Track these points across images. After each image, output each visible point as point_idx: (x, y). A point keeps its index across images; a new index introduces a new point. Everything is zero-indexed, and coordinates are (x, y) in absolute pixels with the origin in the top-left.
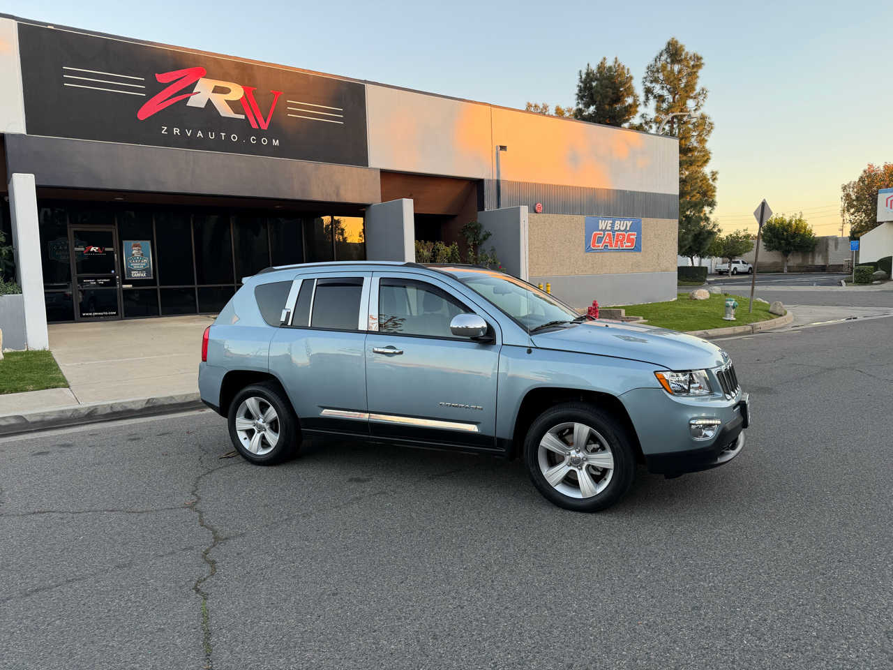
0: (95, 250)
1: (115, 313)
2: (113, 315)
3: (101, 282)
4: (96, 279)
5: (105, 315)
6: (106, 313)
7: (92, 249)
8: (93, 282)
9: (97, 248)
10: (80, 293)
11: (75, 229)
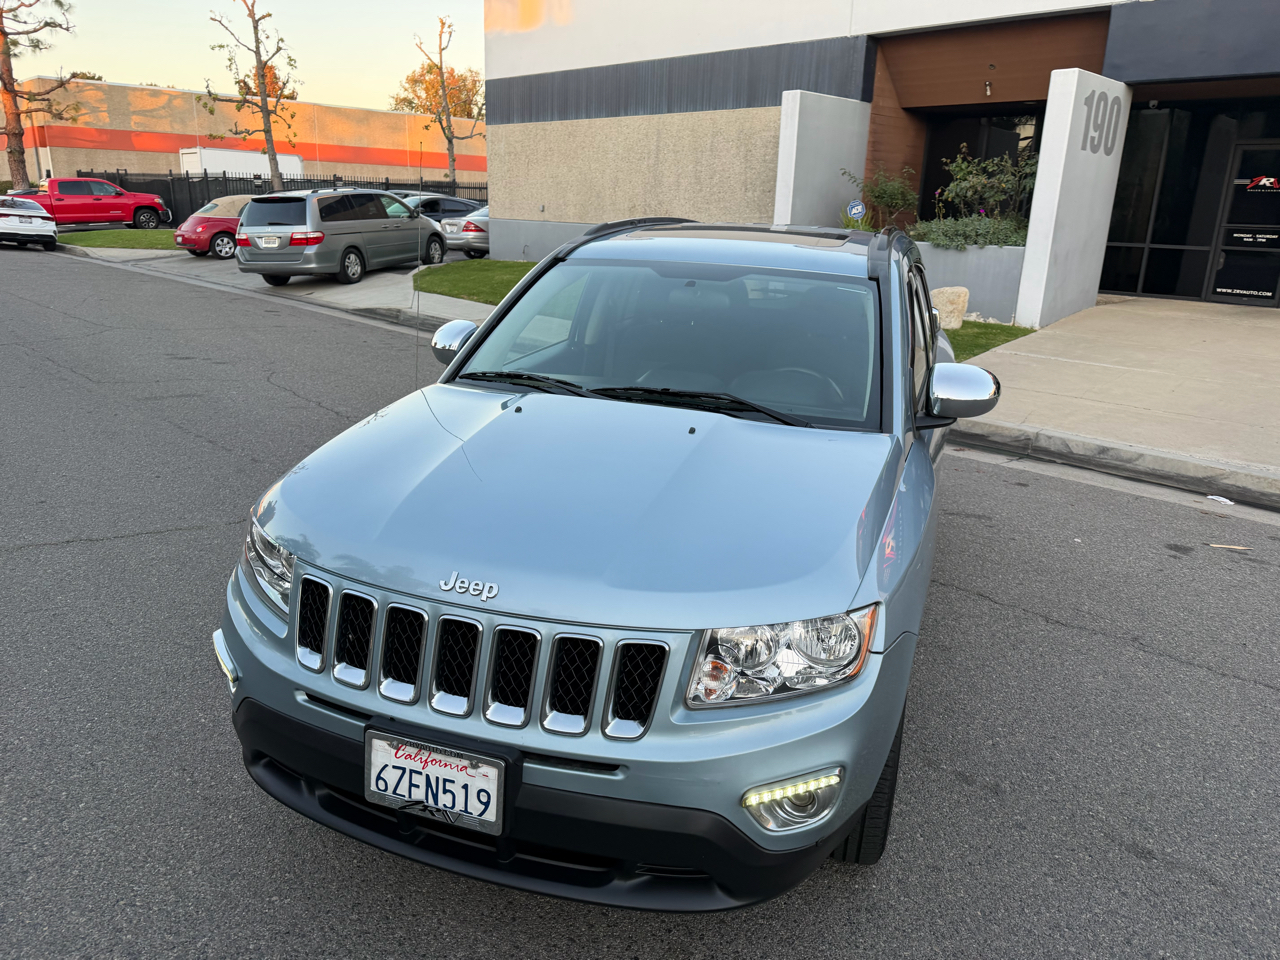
0: (1268, 184)
1: (1270, 294)
2: (1267, 297)
3: (1262, 238)
4: (1254, 233)
5: (1252, 296)
6: (1255, 293)
7: (1265, 181)
8: (1247, 238)
9: (1272, 180)
10: (1223, 254)
11: (1246, 148)
